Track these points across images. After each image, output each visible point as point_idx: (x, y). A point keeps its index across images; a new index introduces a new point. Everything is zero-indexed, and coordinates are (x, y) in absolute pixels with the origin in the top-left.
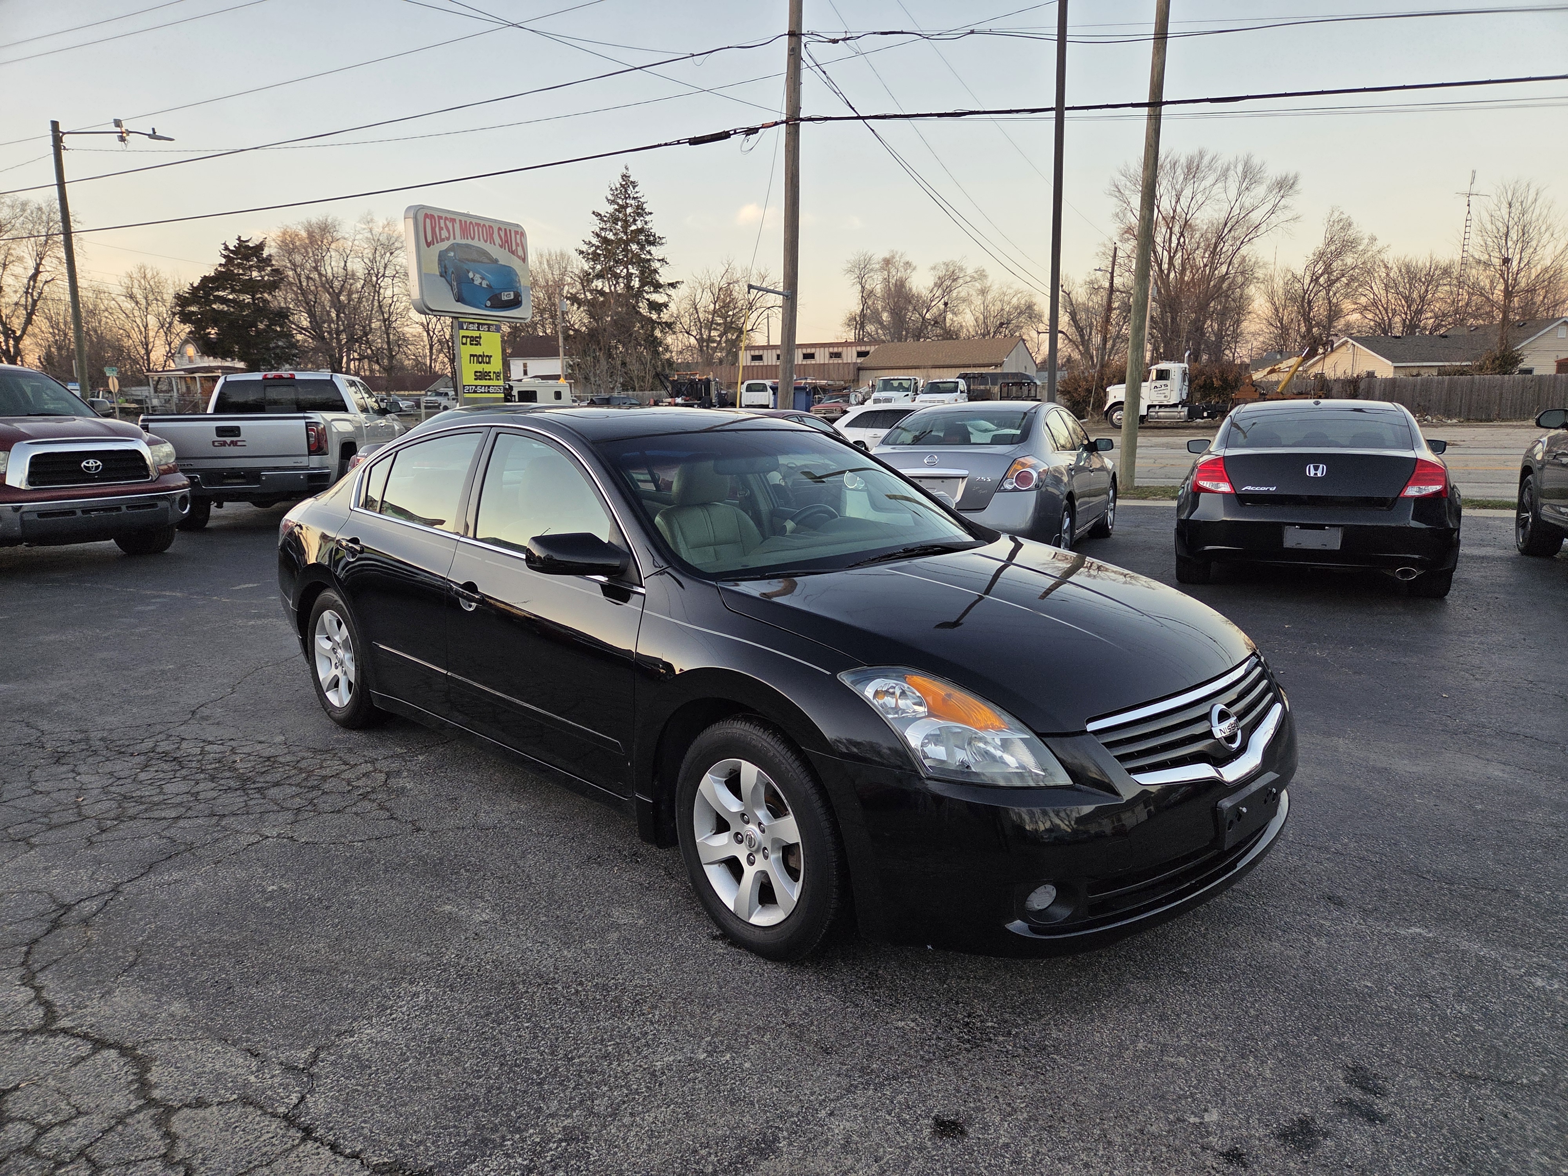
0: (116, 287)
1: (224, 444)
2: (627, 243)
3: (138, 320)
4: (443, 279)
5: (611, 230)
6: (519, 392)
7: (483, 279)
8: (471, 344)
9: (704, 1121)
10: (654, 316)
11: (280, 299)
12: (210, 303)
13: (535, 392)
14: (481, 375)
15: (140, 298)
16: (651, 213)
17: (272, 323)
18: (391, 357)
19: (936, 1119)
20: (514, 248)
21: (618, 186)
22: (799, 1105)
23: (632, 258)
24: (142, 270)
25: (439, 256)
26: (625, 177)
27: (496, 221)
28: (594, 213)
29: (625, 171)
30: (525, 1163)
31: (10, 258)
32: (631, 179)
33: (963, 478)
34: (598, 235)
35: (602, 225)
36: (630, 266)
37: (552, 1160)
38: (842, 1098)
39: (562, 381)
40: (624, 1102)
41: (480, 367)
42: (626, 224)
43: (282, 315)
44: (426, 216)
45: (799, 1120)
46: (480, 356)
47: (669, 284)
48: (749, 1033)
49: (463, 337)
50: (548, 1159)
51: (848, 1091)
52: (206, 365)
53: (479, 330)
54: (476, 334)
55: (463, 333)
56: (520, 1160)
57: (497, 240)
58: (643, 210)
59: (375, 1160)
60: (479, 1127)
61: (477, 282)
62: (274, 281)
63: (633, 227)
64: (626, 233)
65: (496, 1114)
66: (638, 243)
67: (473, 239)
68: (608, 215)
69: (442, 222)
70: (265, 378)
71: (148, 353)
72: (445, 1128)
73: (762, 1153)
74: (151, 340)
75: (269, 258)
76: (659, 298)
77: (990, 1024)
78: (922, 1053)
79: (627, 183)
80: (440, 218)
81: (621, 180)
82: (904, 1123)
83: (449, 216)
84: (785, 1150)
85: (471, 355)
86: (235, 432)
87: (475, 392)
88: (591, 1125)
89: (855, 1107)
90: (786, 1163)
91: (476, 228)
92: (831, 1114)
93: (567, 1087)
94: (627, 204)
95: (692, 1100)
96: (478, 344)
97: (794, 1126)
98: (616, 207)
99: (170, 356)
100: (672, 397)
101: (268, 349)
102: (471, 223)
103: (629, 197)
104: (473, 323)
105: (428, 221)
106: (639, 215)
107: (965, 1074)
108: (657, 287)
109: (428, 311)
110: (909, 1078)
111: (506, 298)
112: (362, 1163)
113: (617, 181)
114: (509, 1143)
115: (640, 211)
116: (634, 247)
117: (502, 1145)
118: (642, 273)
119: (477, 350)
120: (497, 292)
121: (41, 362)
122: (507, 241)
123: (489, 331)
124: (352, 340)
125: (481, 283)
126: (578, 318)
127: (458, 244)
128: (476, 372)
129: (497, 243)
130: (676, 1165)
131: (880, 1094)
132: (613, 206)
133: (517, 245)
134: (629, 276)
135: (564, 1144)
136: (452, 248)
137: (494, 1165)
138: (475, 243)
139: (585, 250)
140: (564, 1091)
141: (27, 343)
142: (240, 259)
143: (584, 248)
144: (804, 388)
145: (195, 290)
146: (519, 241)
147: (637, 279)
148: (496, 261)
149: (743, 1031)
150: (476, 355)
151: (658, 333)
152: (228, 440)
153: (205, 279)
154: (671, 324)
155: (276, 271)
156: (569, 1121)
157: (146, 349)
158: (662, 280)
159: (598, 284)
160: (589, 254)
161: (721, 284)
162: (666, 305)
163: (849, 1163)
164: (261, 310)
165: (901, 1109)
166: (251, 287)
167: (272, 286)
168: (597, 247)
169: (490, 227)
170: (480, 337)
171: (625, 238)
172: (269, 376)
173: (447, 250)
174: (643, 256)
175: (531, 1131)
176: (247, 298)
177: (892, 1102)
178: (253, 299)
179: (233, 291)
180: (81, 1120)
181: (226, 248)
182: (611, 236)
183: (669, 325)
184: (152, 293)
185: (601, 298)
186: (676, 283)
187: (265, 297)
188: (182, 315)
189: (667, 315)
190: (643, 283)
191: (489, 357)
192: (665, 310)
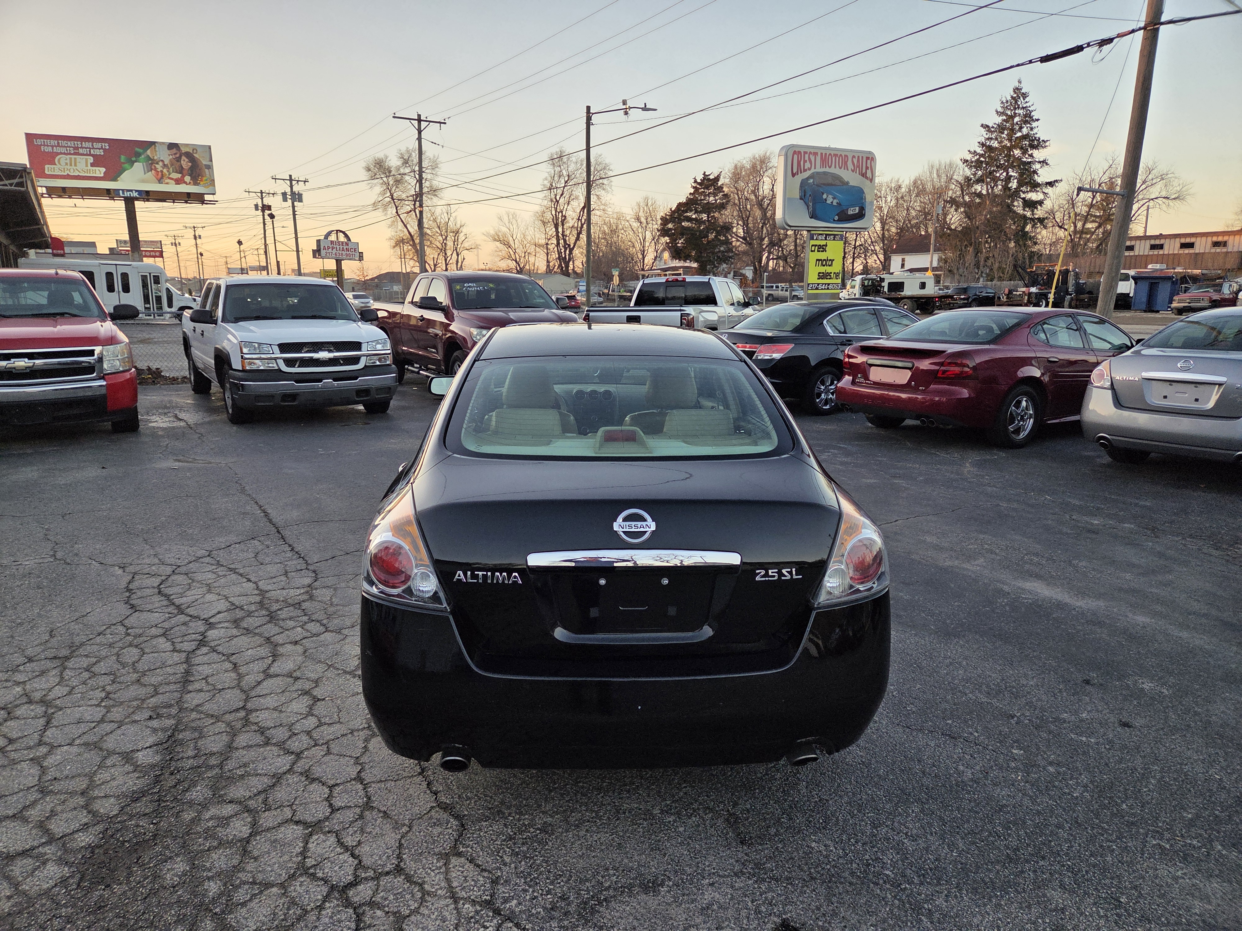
0: (628, 212)
2: (1010, 149)
3: (640, 235)
4: (802, 201)
5: (996, 139)
6: (889, 283)
7: (834, 198)
8: (818, 251)
9: (626, 853)
10: (1028, 214)
11: (728, 215)
12: (680, 221)
13: (903, 283)
14: (823, 276)
15: (643, 220)
16: (1038, 120)
17: (718, 233)
18: (797, 256)
19: (784, 920)
20: (864, 171)
21: (1009, 98)
22: (695, 869)
23: (1013, 162)
24: (646, 199)
25: (801, 183)
26: (1017, 90)
27: (851, 151)
28: (982, 126)
29: (1017, 84)
30: (511, 833)
31: (572, 197)
32: (1023, 91)
33: (1220, 385)
34: (983, 145)
35: (989, 135)
36: (1010, 170)
37: (526, 838)
38: (728, 876)
39: (929, 274)
40: (588, 821)
41: (823, 269)
42: (1012, 130)
43: (727, 228)
44: (795, 152)
45: (687, 879)
46: (824, 260)
47: (1047, 183)
48: (698, 809)
49: (813, 245)
50: (524, 837)
51: (736, 874)
52: (674, 265)
53: (826, 239)
54: (823, 243)
55: (813, 242)
56: (509, 831)
57: (850, 166)
58: (1031, 117)
59: (443, 799)
60: (502, 803)
61: (829, 202)
62: (723, 203)
63: (1019, 134)
64: (1010, 140)
65: (515, 799)
66: (1021, 148)
67: (830, 167)
68: (995, 126)
69: (807, 156)
70: (667, 281)
71: (643, 258)
72: (486, 796)
73: (646, 888)
74: (646, 248)
75: (721, 188)
76: (1034, 196)
77: (887, 872)
78: (812, 870)
79: (1019, 94)
80: (805, 153)
81: (1012, 93)
82: (758, 912)
83: (812, 151)
84: (662, 893)
85: (817, 260)
87: (817, 289)
88: (560, 827)
89: (732, 887)
90: (657, 902)
91: (834, 159)
92: (712, 885)
93: (564, 798)
94: (1015, 113)
95: (629, 837)
96: (825, 250)
97: (680, 881)
98: (1004, 117)
99: (655, 259)
100: (1027, 287)
101: (713, 253)
102: (830, 154)
103: (1019, 108)
104: (822, 234)
105: (796, 156)
106: (1026, 122)
107: (834, 899)
108: (1035, 186)
109: (787, 227)
110: (787, 884)
111: (852, 213)
112: (436, 798)
113: (1008, 94)
114: (511, 818)
115: (1028, 118)
116: (1017, 152)
117: (506, 818)
118: (1021, 175)
119: (822, 256)
120: (845, 208)
121: (583, 265)
122: (858, 166)
123: (834, 240)
124: (772, 244)
125: (832, 202)
126: (955, 218)
127: (818, 173)
128: (819, 273)
129: (850, 169)
130: (590, 872)
131: (756, 886)
132: (1001, 118)
133: (867, 168)
134: (1008, 179)
135: (538, 832)
136: (811, 177)
137: (495, 828)
138: (832, 170)
139: (969, 159)
140: (560, 800)
141: (576, 252)
142: (703, 188)
143: (969, 157)
144: (1170, 278)
145: (673, 212)
146: (869, 165)
147: (1016, 181)
148: (848, 183)
149: (695, 806)
150: (821, 260)
151: (1028, 228)
153: (680, 205)
154: (1044, 219)
155: (726, 196)
156: (551, 819)
157: (643, 255)
158: (1039, 180)
159: (978, 188)
160: (972, 162)
161: (1103, 179)
162: (1041, 203)
163: (698, 921)
164: (712, 225)
165: (764, 903)
166: (708, 208)
167: (722, 206)
168: (981, 155)
169: (846, 156)
170: (826, 245)
171: (1009, 145)
172: (670, 280)
173: (808, 179)
174: (1025, 160)
175: (527, 816)
176: (704, 217)
177: (761, 895)
178: (708, 217)
179: (696, 212)
180: (338, 725)
181: (695, 181)
182: (995, 144)
183: (1041, 220)
184: (650, 216)
185: (978, 200)
186: (1054, 181)
187: (716, 215)
188: (664, 232)
189: (1039, 213)
190: (1021, 184)
191: (832, 261)
192: (1039, 207)
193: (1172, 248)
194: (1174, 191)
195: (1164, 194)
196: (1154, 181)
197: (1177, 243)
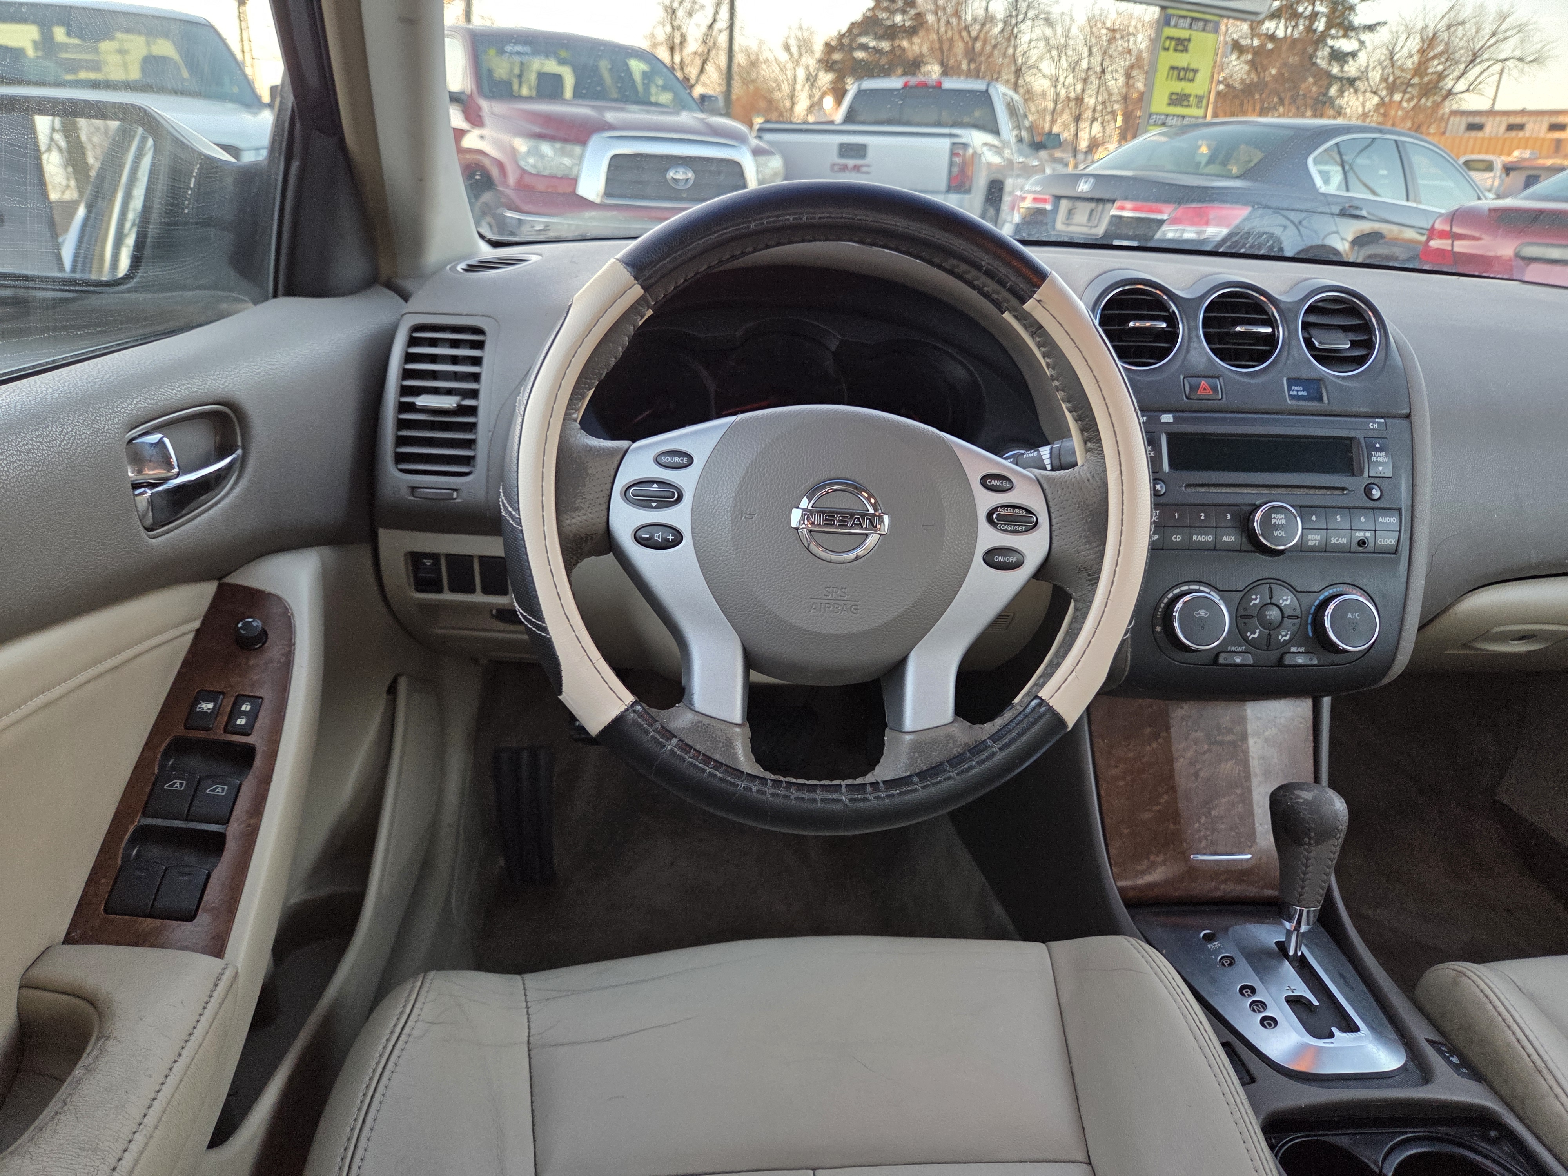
1: (844, 168)
3: (789, 73)
8: (1176, 50)
10: (1335, 70)
12: (852, 49)
14: (1179, 99)
15: (794, 50)
41: (1179, 87)
46: (1183, 69)
47: (1366, 27)
49: (1166, 38)
53: (1190, 28)
54: (1184, 34)
55: (1167, 31)
62: (915, 26)
70: (906, 85)
71: (793, 104)
74: (797, 94)
76: (1346, 45)
85: (1172, 68)
86: (860, 151)
87: (1164, 124)
99: (810, 109)
104: (1185, 17)
108: (1349, 30)
118: (1334, 10)
119: (1182, 60)
123: (1204, 30)
126: (1236, 70)
128: (1172, 94)
142: (887, 2)
145: (842, 36)
147: (1324, 19)
150: (1177, 68)
151: (1333, 91)
152: (851, 162)
153: (853, 25)
154: (1354, 79)
157: (792, 102)
158: (1357, 21)
159: (1271, 26)
161: (1439, 26)
162: (1354, 55)
166: (892, 33)
170: (1189, 40)
172: (911, 84)
178: (892, 47)
179: (875, 37)
183: (1351, 82)
184: (805, 45)
185: (1270, 46)
186: (1376, 24)
187: (905, 44)
188: (827, 64)
189: (1352, 69)
190: (1329, 26)
191: (1195, 71)
192: (1351, 62)
193: (1537, 129)
194: (1533, 49)
195: (1517, 53)
196: (1509, 33)
197: (1546, 122)
